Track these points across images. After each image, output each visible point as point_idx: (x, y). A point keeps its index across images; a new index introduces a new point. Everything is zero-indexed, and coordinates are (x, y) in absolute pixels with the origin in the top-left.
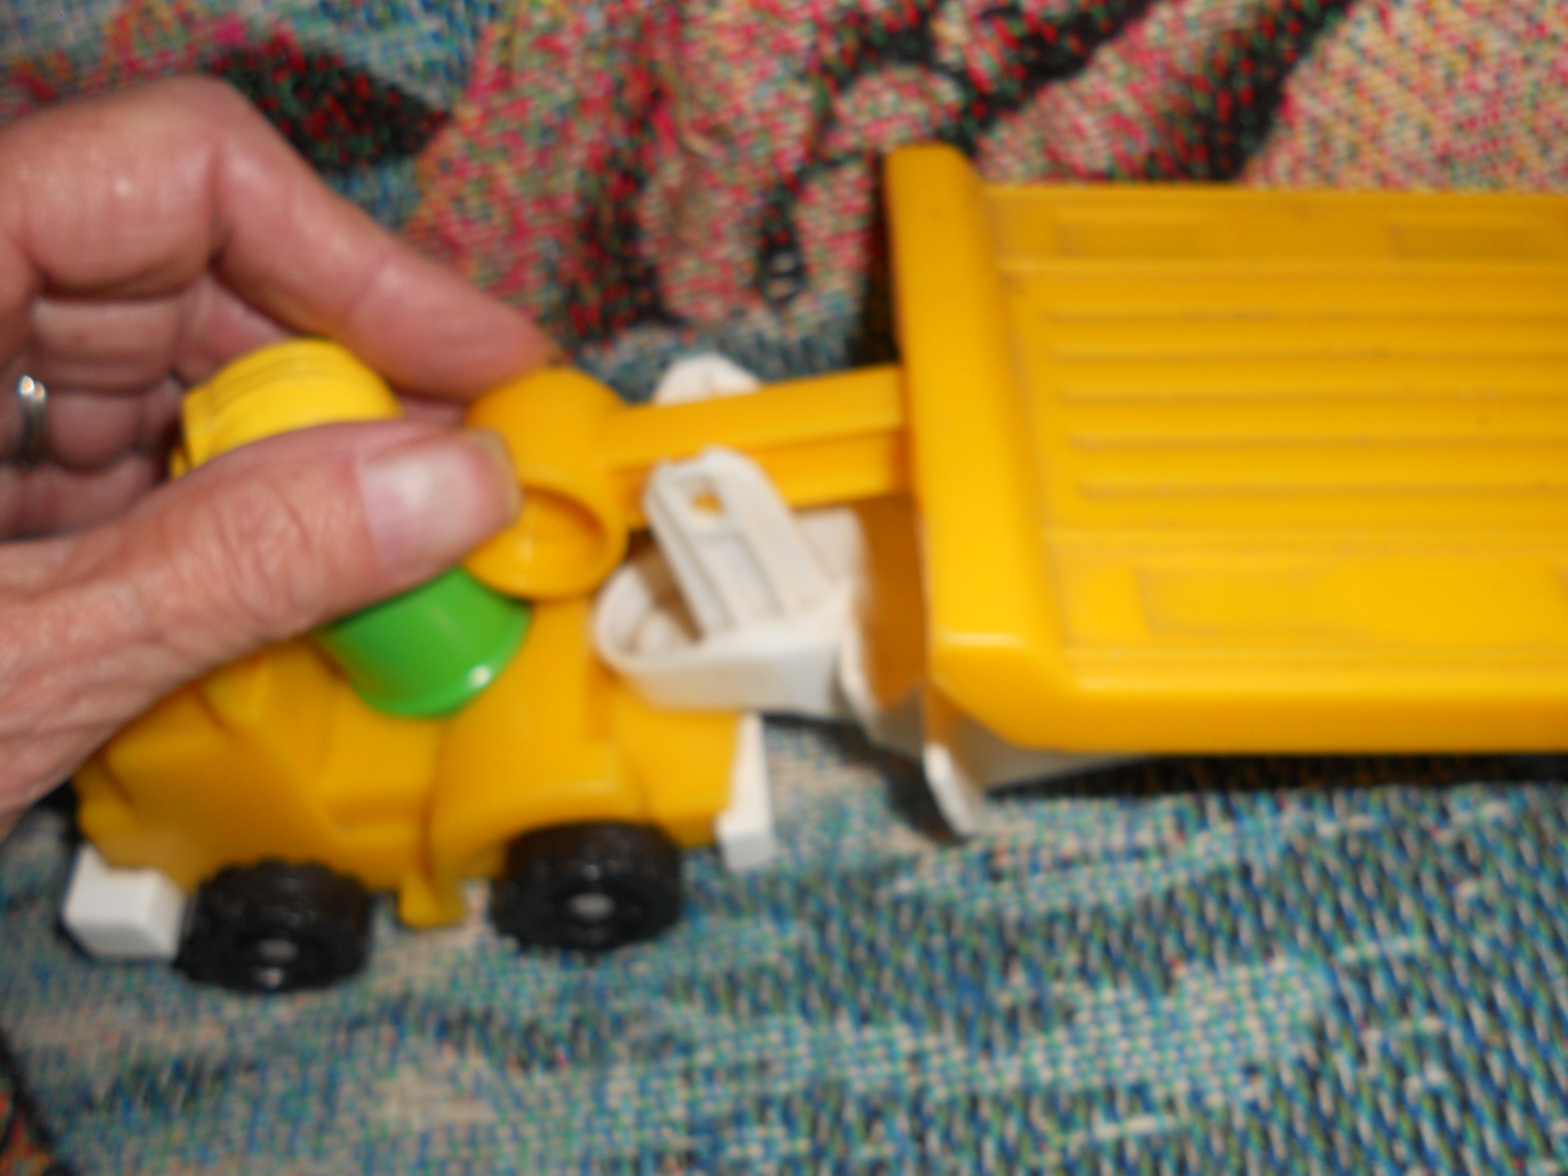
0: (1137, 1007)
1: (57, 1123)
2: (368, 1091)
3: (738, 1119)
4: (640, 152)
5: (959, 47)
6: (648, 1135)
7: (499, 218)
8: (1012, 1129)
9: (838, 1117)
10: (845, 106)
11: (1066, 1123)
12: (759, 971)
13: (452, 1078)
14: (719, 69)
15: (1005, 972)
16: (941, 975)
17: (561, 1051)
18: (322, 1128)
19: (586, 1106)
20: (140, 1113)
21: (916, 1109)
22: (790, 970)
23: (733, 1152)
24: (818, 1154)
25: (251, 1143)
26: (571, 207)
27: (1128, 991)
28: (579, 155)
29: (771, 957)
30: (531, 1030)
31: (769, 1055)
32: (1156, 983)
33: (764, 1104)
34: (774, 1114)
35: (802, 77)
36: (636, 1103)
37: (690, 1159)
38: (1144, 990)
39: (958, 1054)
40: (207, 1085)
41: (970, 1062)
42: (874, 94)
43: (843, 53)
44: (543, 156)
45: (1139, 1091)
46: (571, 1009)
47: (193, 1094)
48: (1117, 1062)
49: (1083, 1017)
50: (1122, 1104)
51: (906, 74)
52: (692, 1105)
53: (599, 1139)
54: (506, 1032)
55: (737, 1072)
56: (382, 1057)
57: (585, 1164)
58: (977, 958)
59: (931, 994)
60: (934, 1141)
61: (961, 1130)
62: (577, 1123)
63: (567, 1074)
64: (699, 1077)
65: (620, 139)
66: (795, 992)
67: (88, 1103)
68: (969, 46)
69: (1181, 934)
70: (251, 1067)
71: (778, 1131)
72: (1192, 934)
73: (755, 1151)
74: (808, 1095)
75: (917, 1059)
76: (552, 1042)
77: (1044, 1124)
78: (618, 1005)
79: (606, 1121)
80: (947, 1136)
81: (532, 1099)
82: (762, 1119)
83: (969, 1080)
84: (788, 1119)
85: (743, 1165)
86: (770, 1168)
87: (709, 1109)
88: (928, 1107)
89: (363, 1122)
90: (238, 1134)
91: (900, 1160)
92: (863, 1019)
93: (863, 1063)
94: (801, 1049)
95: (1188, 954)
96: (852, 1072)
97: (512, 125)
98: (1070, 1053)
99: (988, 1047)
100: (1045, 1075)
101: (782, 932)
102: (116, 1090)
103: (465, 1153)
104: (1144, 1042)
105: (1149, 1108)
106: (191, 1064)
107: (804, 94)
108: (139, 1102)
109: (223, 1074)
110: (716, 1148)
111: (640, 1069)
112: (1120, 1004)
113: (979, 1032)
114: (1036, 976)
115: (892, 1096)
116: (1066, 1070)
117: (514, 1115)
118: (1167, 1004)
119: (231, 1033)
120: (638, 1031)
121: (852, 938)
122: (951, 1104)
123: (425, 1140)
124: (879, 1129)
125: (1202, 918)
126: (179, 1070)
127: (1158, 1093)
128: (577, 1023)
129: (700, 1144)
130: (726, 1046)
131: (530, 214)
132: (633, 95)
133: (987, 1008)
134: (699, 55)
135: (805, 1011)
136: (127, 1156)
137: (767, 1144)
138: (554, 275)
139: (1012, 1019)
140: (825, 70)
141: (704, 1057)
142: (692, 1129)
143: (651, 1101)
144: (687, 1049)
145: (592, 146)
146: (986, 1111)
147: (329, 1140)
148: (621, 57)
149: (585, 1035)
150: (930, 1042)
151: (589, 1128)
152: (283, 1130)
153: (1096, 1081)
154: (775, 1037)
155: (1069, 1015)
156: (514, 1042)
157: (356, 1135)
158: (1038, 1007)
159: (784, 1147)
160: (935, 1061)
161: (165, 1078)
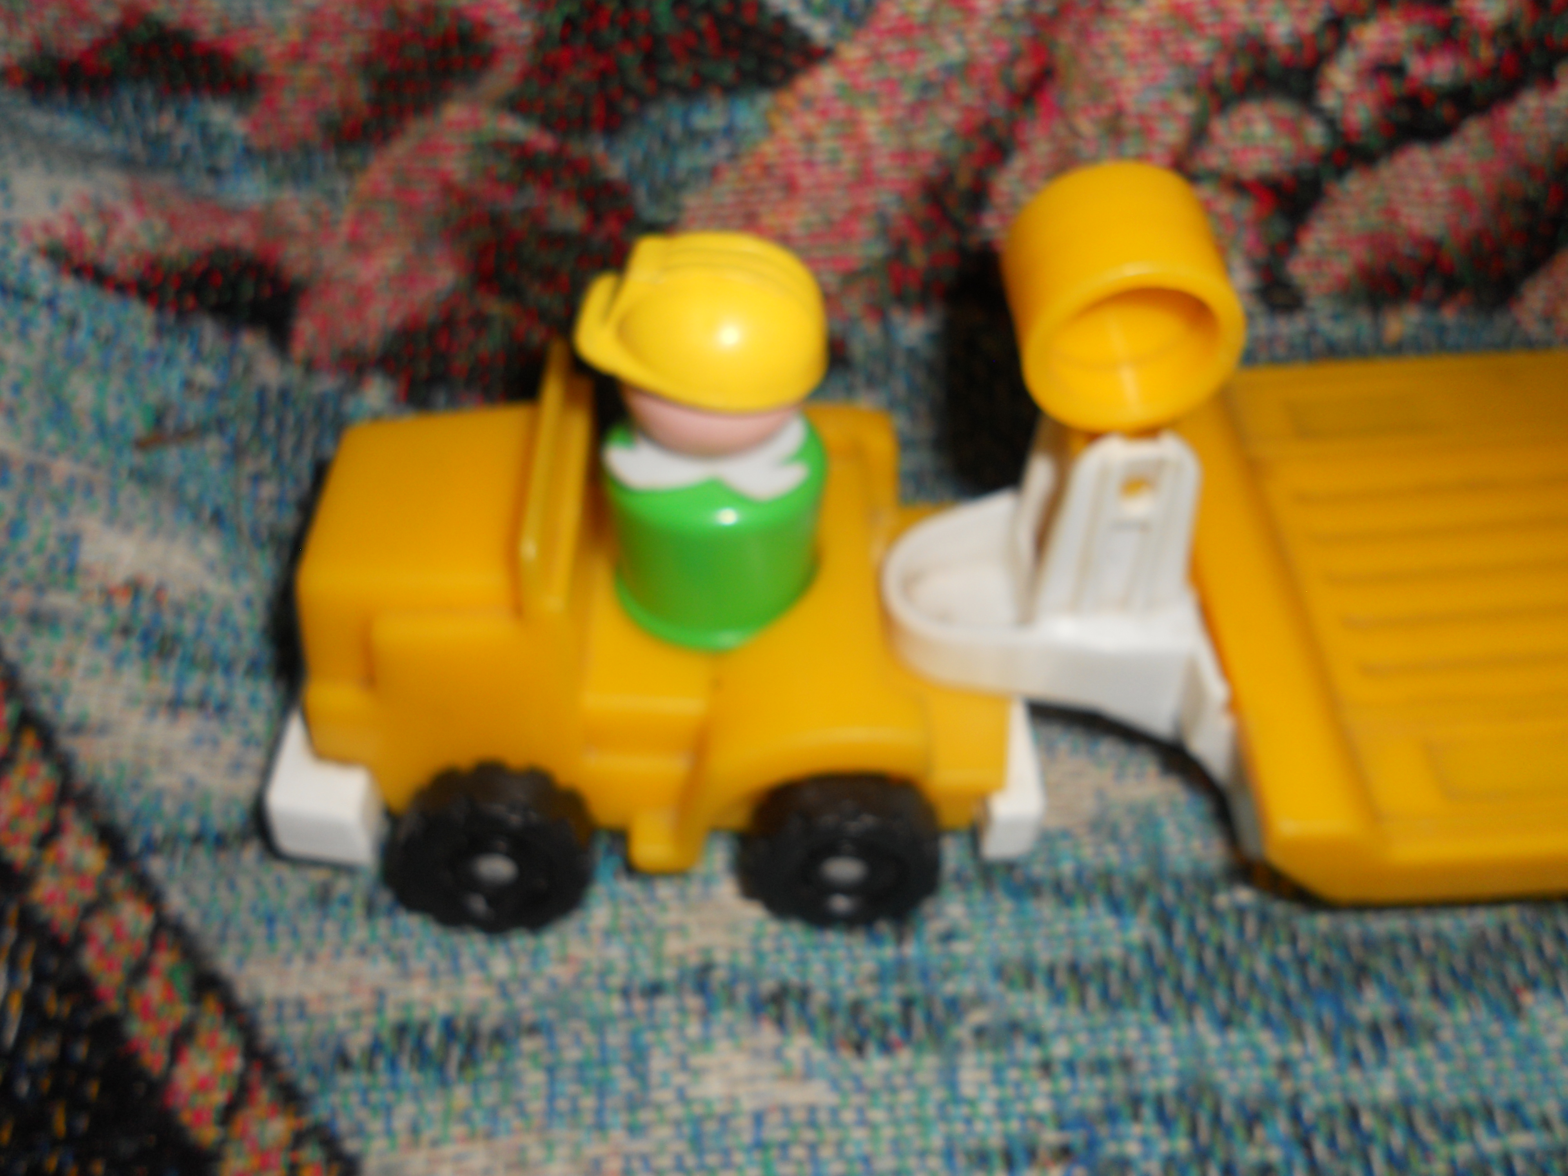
0: (1494, 1028)
1: (307, 1084)
2: (683, 1065)
3: (1111, 1115)
4: (1013, 126)
5: (1342, 95)
6: (1014, 1126)
7: (848, 163)
8: (1398, 1139)
9: (1216, 1118)
10: (1219, 127)
11: (1450, 1135)
12: (1104, 966)
13: (778, 1054)
14: (1114, 65)
15: (1358, 986)
16: (1293, 985)
17: (895, 1034)
18: (633, 1104)
19: (938, 1094)
20: (409, 1076)
21: (1296, 1116)
22: (1137, 965)
23: (1110, 1149)
24: (1202, 1155)
25: (551, 1113)
26: (927, 167)
27: (1483, 1013)
28: (952, 116)
29: (1114, 952)
30: (857, 1008)
31: (1130, 1051)
32: (1507, 1006)
33: (1136, 1101)
34: (1148, 1112)
35: (1188, 90)
36: (993, 1092)
37: (1065, 1153)
38: (1497, 1012)
39: (1326, 1063)
40: (482, 1048)
41: (1339, 1070)
42: (1248, 122)
43: (1234, 77)
44: (915, 109)
45: (1514, 1108)
46: (896, 990)
47: (470, 1059)
48: (1486, 1079)
49: (1446, 1035)
50: (1501, 1120)
51: (1285, 109)
52: (1056, 1097)
53: (959, 1128)
54: (831, 1011)
55: (1101, 1067)
56: (694, 1029)
57: (949, 1154)
58: (1327, 971)
59: (1286, 1001)
60: (1320, 1148)
61: (1344, 1139)
62: (931, 1110)
63: (905, 1057)
64: (1058, 1069)
65: (998, 109)
66: (1147, 989)
67: (343, 1061)
68: (1352, 96)
69: (1522, 964)
70: (533, 1030)
71: (1152, 1129)
72: (1532, 964)
73: (1133, 1149)
74: (1181, 1095)
75: (1285, 1066)
76: (884, 1023)
77: (1429, 1135)
78: (950, 988)
79: (964, 1110)
80: (1332, 1142)
81: (871, 1081)
82: (1136, 1117)
83: (1344, 1089)
84: (1164, 1119)
85: (1124, 1163)
86: (1154, 1166)
87: (1075, 1104)
88: (1307, 1113)
89: (682, 1097)
90: (536, 1106)
91: (1289, 1163)
92: (1224, 1023)
93: (1232, 1066)
94: (1163, 1048)
95: (1533, 984)
96: (1221, 1075)
97: (895, 74)
98: (1441, 1069)
99: (1356, 1057)
100: (1421, 1088)
101: (1123, 928)
102: (375, 1048)
103: (809, 1135)
104: (1508, 1063)
105: (1526, 1125)
106: (462, 1024)
107: (1186, 106)
108: (405, 1062)
109: (499, 1036)
110: (1092, 1144)
111: (989, 1057)
112: (1476, 1024)
113: (1345, 1042)
114: (1390, 992)
115: (1270, 1099)
116: (1441, 1084)
117: (857, 1099)
118: (1522, 1028)
119: (503, 990)
120: (978, 1017)
121: (1198, 939)
122: (1329, 1112)
123: (759, 1118)
124: (1260, 1133)
125: (1540, 951)
126: (449, 1028)
127: (1531, 1111)
128: (908, 1004)
129: (1076, 1138)
130: (1082, 1038)
131: (882, 164)
132: (1024, 70)
133: (1348, 1022)
134: (1100, 46)
135: (1160, 1012)
136: (400, 1123)
137: (1145, 1141)
138: (885, 229)
139: (1376, 1033)
140: (1213, 89)
141: (1060, 1049)
142: (1062, 1125)
143: (1010, 1092)
144: (1037, 1038)
145: (968, 110)
146: (1367, 1121)
147: (645, 1116)
148: (1025, 31)
149: (918, 1016)
150: (1295, 1049)
151: (944, 1116)
152: (588, 1102)
153: (1471, 1097)
154: (1133, 1034)
155: (1432, 1033)
156: (841, 1022)
157: (676, 1111)
158: (1402, 1023)
159: (1163, 1147)
160: (1306, 1069)
161: (433, 1038)
